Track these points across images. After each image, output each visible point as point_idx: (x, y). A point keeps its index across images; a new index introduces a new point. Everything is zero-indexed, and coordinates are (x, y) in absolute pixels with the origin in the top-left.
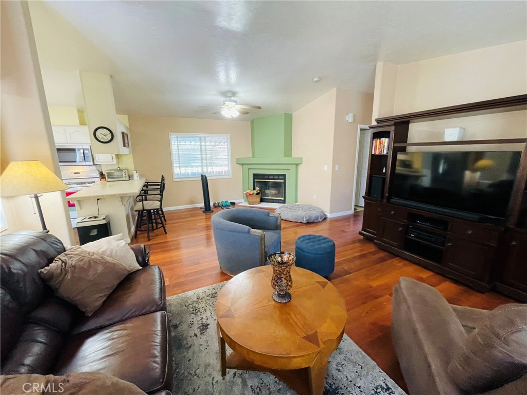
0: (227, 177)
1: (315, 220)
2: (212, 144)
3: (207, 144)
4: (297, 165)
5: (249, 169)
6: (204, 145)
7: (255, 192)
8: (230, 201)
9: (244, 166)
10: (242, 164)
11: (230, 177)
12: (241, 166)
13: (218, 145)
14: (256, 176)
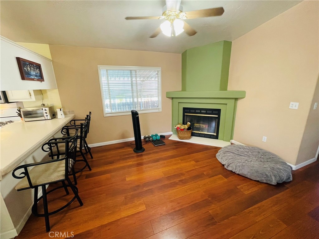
0: (157, 111)
1: (286, 180)
2: (141, 79)
3: (138, 79)
4: (236, 99)
5: (179, 103)
6: (135, 80)
7: (186, 127)
8: (159, 134)
9: (174, 99)
10: (172, 98)
11: (161, 110)
12: (171, 100)
13: (146, 80)
14: (185, 110)
